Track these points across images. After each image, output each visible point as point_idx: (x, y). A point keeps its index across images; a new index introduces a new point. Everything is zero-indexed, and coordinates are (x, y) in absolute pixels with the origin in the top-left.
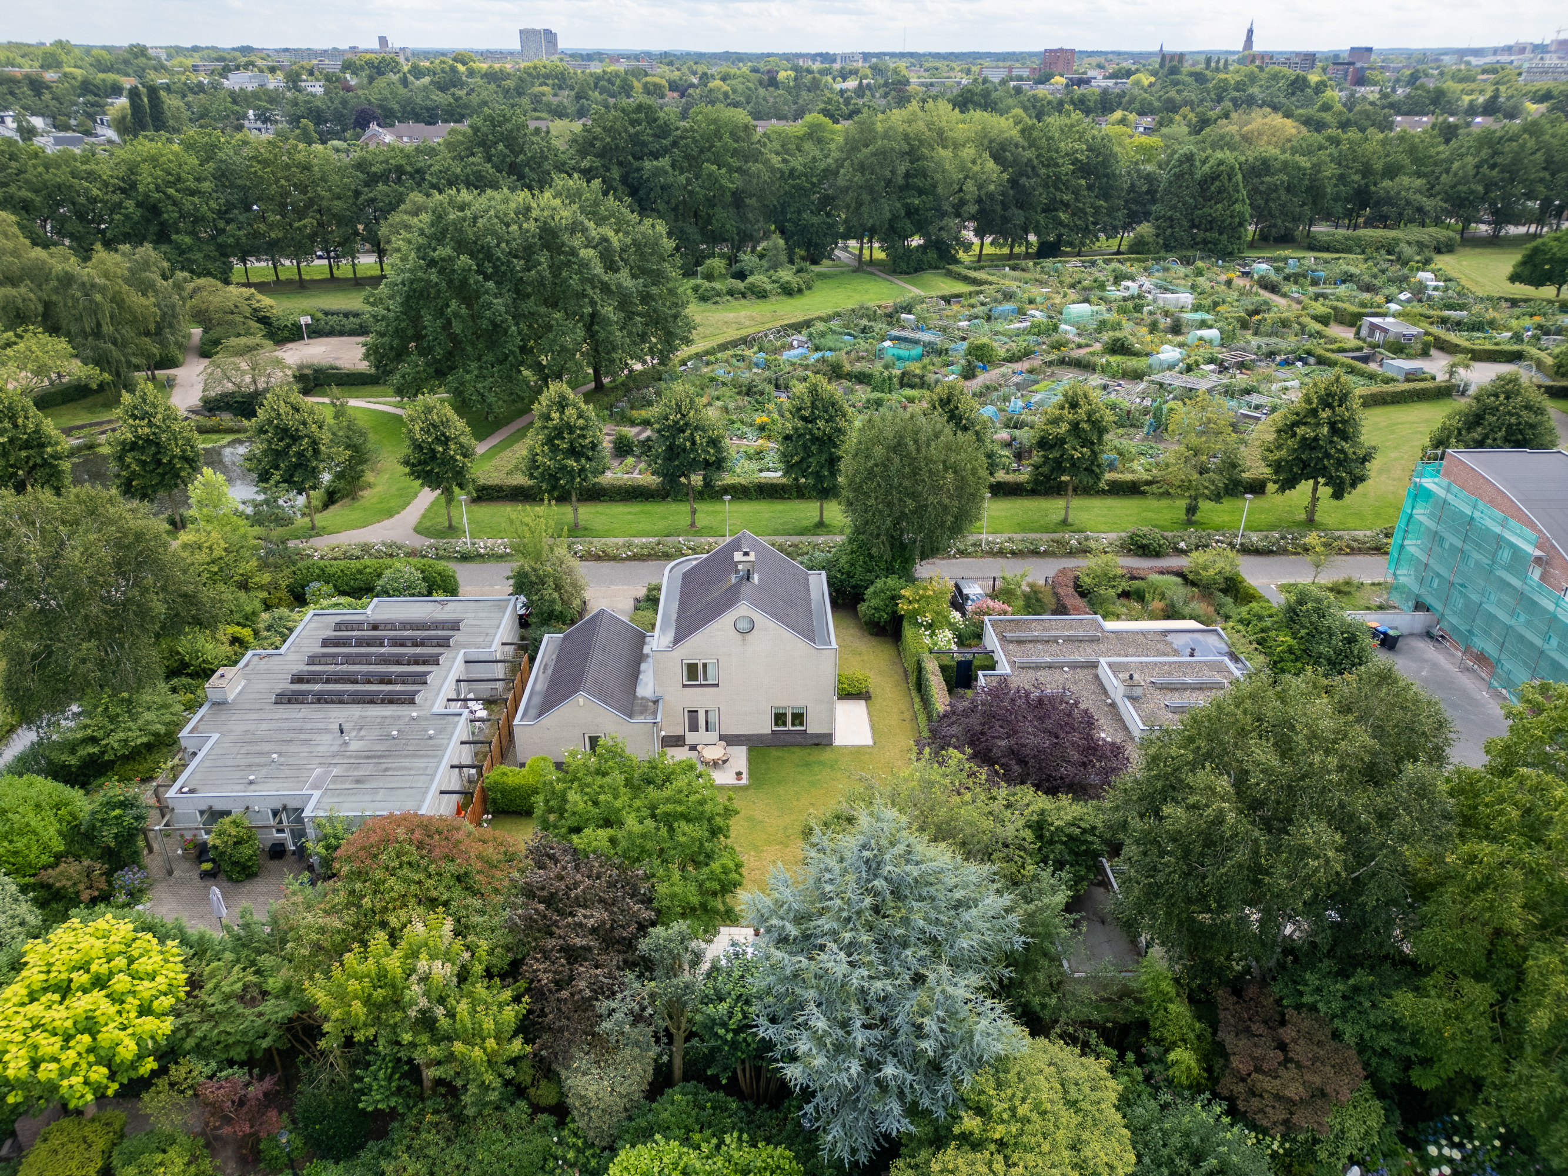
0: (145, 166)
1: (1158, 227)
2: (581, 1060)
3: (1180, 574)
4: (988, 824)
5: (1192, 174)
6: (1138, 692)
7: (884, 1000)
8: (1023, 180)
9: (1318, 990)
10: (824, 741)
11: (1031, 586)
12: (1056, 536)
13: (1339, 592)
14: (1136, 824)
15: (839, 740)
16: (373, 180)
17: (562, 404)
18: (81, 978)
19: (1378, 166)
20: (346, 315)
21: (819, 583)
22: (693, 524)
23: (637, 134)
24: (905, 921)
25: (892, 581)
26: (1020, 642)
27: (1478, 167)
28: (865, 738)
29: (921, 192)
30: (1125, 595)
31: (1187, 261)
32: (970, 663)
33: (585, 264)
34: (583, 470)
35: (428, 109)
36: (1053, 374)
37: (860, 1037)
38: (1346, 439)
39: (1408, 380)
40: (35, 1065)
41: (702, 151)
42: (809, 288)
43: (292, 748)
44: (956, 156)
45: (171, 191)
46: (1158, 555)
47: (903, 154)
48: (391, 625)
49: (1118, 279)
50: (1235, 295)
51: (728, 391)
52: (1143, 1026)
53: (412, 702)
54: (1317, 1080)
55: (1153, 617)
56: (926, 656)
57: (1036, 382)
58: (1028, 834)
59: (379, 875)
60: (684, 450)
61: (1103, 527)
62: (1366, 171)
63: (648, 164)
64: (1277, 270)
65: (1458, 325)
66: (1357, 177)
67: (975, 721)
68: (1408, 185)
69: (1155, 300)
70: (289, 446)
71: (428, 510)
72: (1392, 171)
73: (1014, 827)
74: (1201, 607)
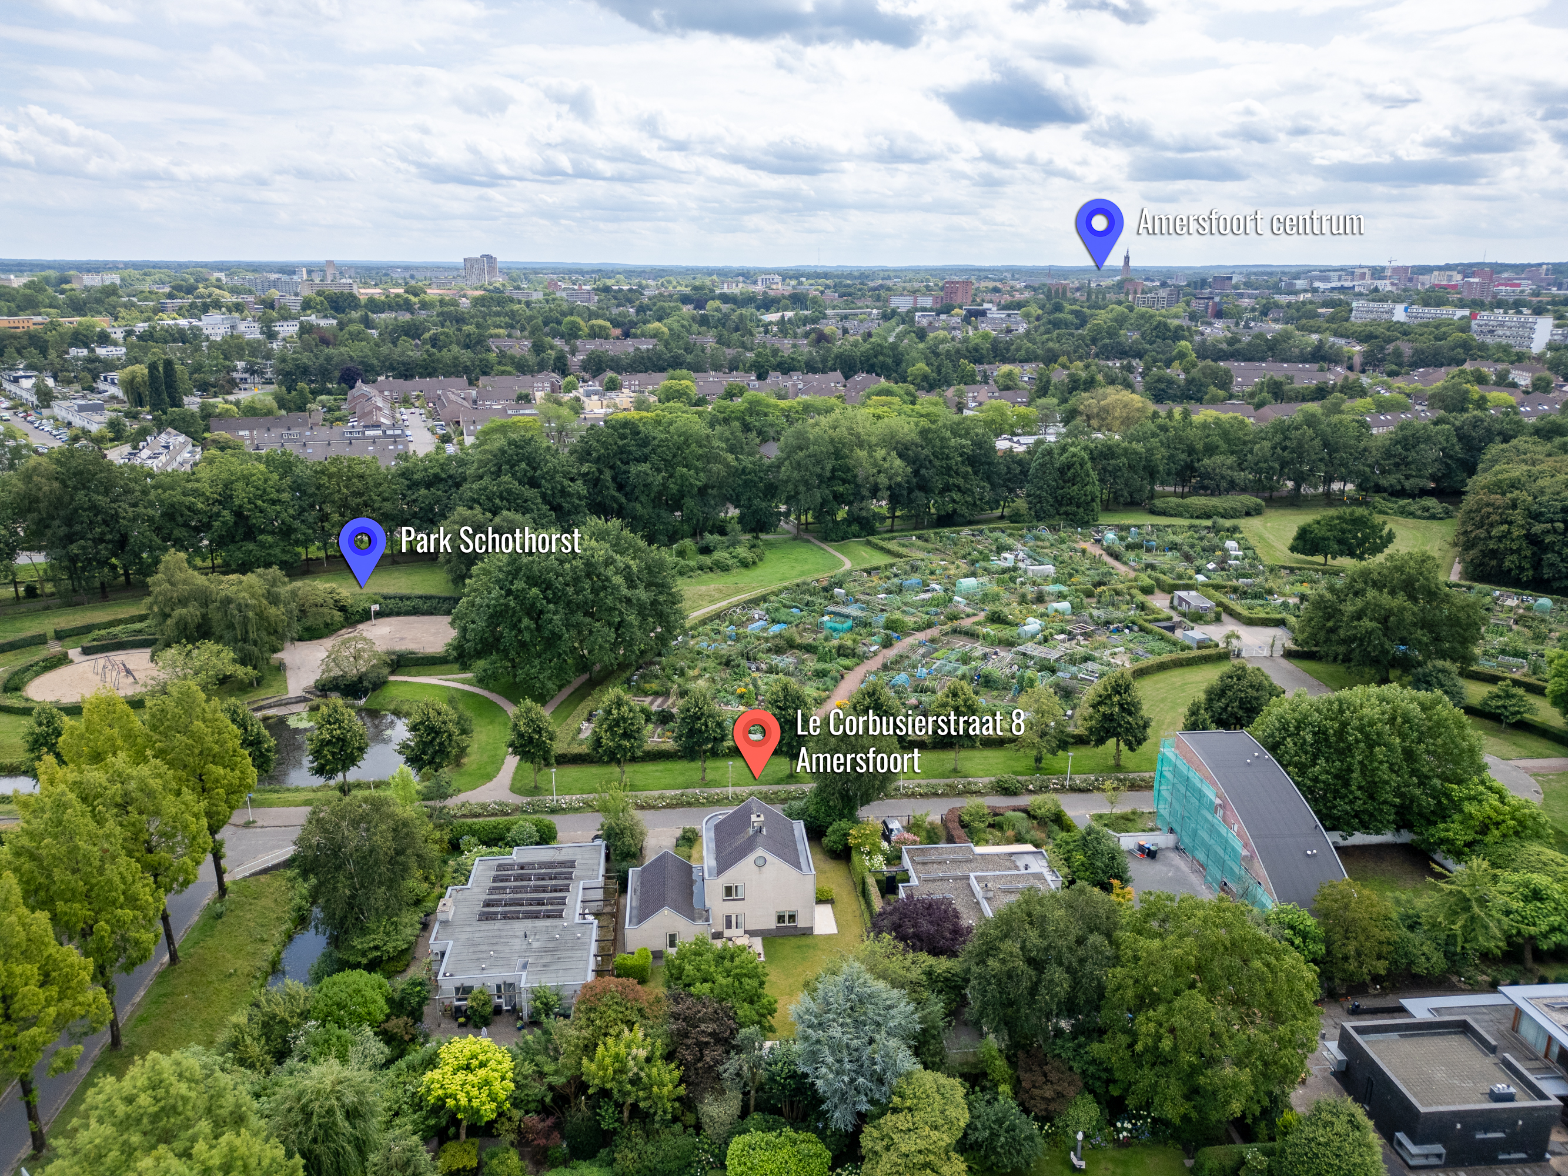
0: (240, 485)
1: (1030, 503)
2: (708, 1098)
3: (1025, 811)
4: (903, 972)
5: (1052, 464)
6: (991, 895)
7: (856, 1050)
8: (923, 471)
9: (1062, 1047)
10: (808, 932)
11: (931, 824)
12: (949, 781)
13: (1128, 819)
14: (975, 969)
15: (816, 932)
16: (414, 485)
17: (619, 703)
18: (475, 1063)
19: (1200, 446)
20: (401, 598)
21: (799, 828)
22: (703, 779)
23: (624, 445)
24: (865, 1013)
25: (844, 824)
26: (924, 864)
27: (1274, 448)
28: (832, 929)
29: (844, 481)
30: (991, 826)
31: (1053, 529)
32: (894, 878)
33: (616, 588)
34: (632, 747)
35: (404, 364)
36: (948, 643)
37: (848, 1066)
38: (1130, 714)
39: (1199, 648)
40: (470, 1101)
41: (674, 456)
42: (761, 560)
43: (499, 948)
44: (871, 456)
45: (259, 503)
46: (1015, 794)
47: (829, 454)
48: (531, 865)
49: (1000, 549)
50: (1087, 563)
51: (710, 664)
52: (985, 1075)
53: (561, 916)
54: (1060, 1089)
55: (1009, 842)
56: (867, 874)
57: (937, 650)
58: (924, 978)
59: (603, 1008)
60: (700, 731)
61: (980, 773)
62: (1191, 450)
63: (634, 469)
64: (1122, 539)
65: (1244, 595)
66: (1184, 456)
67: (895, 918)
68: (1220, 462)
69: (1025, 571)
70: (434, 739)
71: (515, 773)
72: (1211, 450)
73: (916, 973)
74: (1039, 835)
